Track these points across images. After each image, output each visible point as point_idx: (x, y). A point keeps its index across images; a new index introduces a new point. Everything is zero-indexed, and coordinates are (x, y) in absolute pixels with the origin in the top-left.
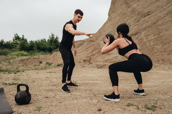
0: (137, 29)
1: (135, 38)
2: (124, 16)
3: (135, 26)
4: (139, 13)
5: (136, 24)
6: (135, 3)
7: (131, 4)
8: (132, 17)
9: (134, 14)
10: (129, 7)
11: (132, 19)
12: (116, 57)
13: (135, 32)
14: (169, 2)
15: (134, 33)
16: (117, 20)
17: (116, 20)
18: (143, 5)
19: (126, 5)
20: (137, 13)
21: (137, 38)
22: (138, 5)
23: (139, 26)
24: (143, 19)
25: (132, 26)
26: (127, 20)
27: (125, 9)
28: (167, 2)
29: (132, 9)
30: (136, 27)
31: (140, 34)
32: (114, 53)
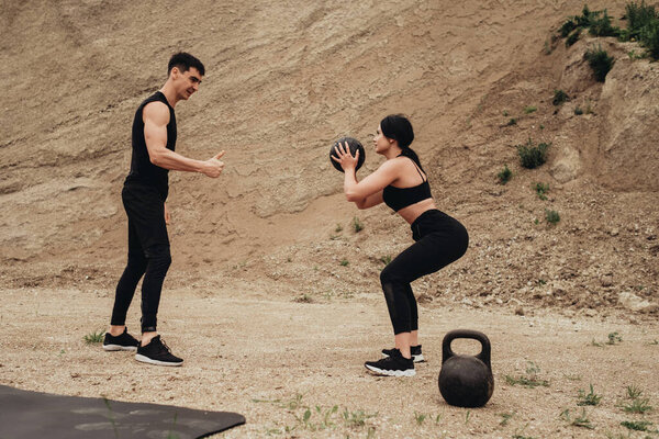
0: (103, 135)
1: (97, 172)
2: (55, 76)
3: (100, 121)
4: (115, 77)
5: (104, 115)
6: (102, 34)
7: (86, 32)
8: (88, 86)
9: (96, 78)
10: (78, 45)
11: (88, 94)
12: (18, 239)
13: (98, 148)
14: (223, 58)
15: (92, 151)
16: (22, 86)
17: (16, 84)
18: (131, 49)
19: (65, 33)
20: (108, 73)
21: (103, 172)
22: (113, 44)
23: (112, 125)
24: (130, 101)
25: (85, 123)
26: (67, 95)
27: (60, 47)
28: (218, 59)
29: (90, 55)
30: (103, 127)
31: (118, 158)
32: (8, 222)
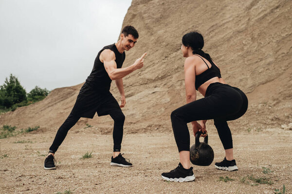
0: (164, 69)
1: (163, 85)
2: (144, 48)
3: (162, 64)
4: (167, 45)
5: (164, 61)
6: (161, 29)
7: (155, 29)
8: (157, 50)
9: (160, 46)
10: (152, 34)
11: (157, 53)
12: (132, 115)
13: (162, 75)
14: (212, 30)
15: (160, 76)
16: (133, 54)
18: (173, 33)
19: (147, 31)
20: (164, 44)
21: (165, 84)
22: (166, 32)
23: (167, 65)
24: (174, 54)
25: (157, 65)
26: (149, 55)
27: (145, 36)
28: (210, 30)
29: (157, 38)
30: (164, 66)
31: (171, 78)
32: (129, 108)
